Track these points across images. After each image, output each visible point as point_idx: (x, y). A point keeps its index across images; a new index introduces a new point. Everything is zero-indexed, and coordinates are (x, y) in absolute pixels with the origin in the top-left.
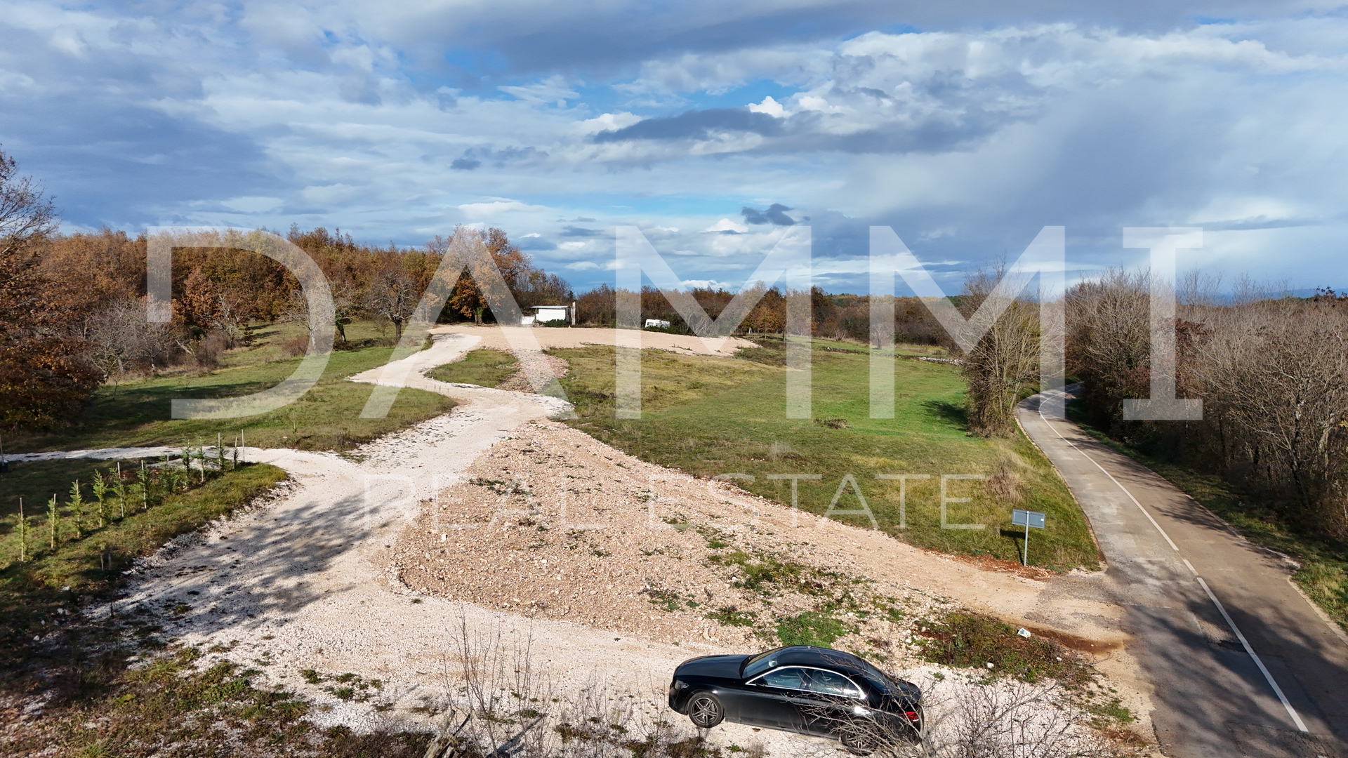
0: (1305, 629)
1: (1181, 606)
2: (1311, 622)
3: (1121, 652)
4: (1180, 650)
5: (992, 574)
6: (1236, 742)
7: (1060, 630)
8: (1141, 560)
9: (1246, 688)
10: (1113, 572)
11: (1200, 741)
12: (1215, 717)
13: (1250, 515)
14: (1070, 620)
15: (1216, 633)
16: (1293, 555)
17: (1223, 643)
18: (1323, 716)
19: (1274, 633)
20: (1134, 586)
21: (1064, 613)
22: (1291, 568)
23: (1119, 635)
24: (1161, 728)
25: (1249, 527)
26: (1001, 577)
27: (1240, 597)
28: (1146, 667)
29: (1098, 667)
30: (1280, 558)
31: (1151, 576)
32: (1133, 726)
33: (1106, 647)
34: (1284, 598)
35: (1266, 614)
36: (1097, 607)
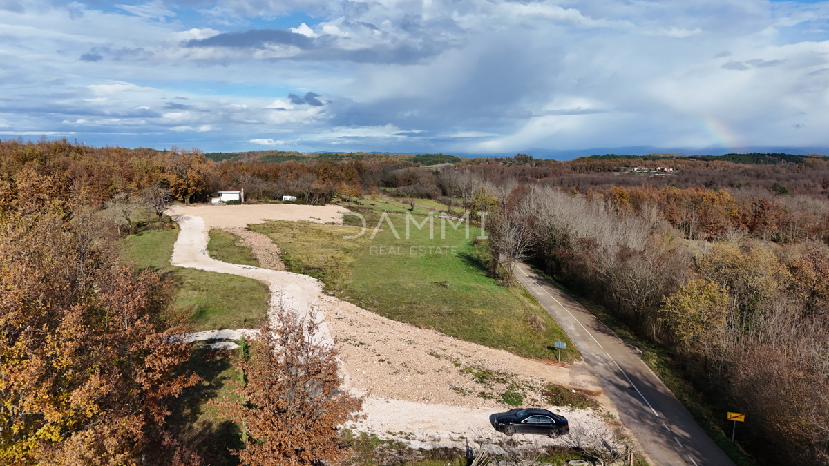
0: (651, 380)
1: (613, 374)
2: (651, 377)
3: (602, 395)
4: (618, 392)
5: (550, 366)
6: (643, 422)
7: (582, 388)
8: (593, 354)
9: (640, 403)
10: (587, 360)
11: (634, 423)
12: (635, 415)
13: (620, 328)
14: (583, 384)
15: (627, 385)
16: (639, 347)
17: (629, 388)
18: (661, 411)
19: (642, 382)
20: (595, 367)
21: (581, 381)
22: (640, 354)
23: (599, 389)
24: (623, 420)
25: (621, 334)
26: (553, 367)
27: (629, 369)
28: (612, 399)
29: (599, 401)
30: (635, 349)
31: (599, 361)
32: (615, 420)
33: (598, 394)
34: (641, 368)
35: (638, 375)
36: (589, 378)
